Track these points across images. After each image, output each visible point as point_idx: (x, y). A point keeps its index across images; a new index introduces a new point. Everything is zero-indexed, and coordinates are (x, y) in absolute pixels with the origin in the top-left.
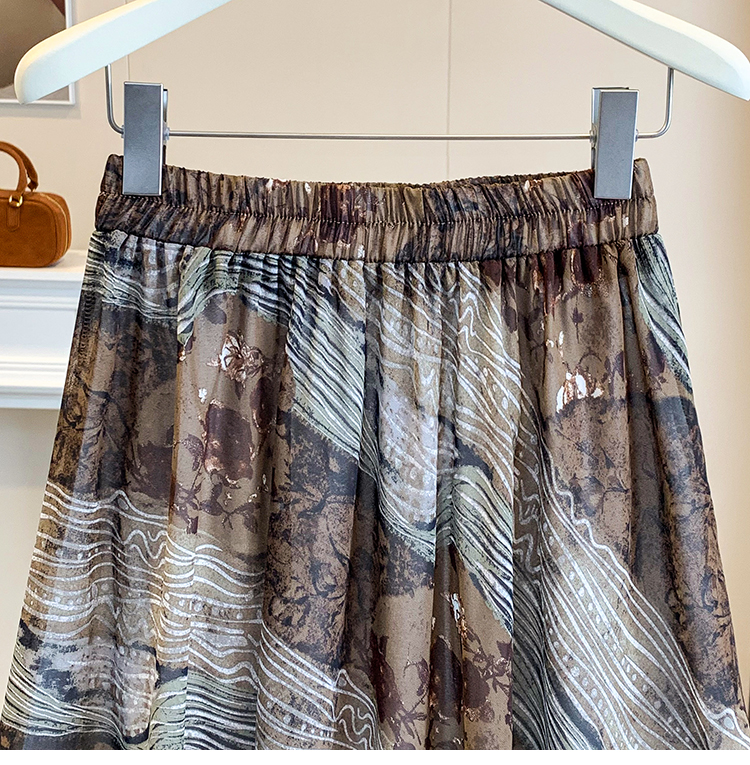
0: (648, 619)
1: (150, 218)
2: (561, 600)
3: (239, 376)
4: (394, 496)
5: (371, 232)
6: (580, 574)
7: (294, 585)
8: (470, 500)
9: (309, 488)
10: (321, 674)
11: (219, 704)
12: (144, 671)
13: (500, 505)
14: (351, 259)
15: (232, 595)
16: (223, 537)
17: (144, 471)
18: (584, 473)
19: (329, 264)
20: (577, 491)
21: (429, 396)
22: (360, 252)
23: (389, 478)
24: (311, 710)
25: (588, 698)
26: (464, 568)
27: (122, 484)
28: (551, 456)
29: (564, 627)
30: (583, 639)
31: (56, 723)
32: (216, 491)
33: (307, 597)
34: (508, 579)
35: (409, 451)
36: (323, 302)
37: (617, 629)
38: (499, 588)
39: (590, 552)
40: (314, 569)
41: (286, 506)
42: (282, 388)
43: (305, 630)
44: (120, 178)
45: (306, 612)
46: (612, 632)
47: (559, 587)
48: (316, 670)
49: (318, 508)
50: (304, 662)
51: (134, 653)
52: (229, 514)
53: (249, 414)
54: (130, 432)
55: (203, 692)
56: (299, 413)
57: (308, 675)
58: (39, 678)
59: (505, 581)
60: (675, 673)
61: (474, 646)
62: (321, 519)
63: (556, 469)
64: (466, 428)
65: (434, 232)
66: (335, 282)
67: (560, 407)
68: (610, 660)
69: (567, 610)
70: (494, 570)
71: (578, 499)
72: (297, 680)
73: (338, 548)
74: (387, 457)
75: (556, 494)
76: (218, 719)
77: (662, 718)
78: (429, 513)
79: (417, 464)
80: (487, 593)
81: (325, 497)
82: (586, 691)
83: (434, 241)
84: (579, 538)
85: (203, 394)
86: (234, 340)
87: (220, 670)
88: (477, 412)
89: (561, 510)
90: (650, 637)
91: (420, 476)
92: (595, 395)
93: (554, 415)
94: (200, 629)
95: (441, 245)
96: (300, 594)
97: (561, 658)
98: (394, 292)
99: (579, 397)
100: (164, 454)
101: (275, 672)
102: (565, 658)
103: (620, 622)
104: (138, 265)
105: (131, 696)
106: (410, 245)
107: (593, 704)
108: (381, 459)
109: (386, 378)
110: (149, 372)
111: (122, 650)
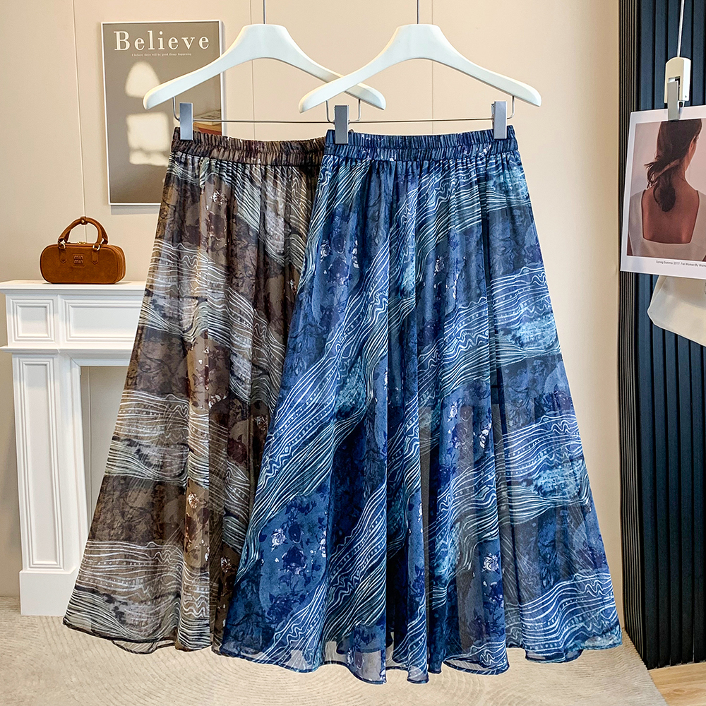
1: (189, 148)
3: (220, 204)
4: (271, 244)
5: (263, 155)
7: (239, 272)
8: (295, 245)
9: (243, 240)
10: (249, 305)
11: (217, 319)
12: (191, 305)
14: (256, 165)
15: (220, 279)
16: (215, 259)
17: (188, 234)
19: (249, 166)
21: (281, 211)
22: (259, 162)
23: (269, 238)
24: (247, 317)
26: (294, 268)
27: (181, 241)
31: (158, 324)
32: (213, 243)
33: (243, 277)
35: (276, 229)
36: (247, 179)
40: (246, 267)
41: (235, 246)
42: (234, 207)
43: (243, 288)
44: (179, 134)
45: (243, 282)
48: (248, 303)
49: (247, 247)
50: (244, 300)
51: (185, 299)
52: (218, 251)
53: (224, 216)
54: (183, 222)
55: (211, 314)
56: (239, 215)
57: (245, 304)
58: (153, 307)
62: (247, 251)
64: (293, 222)
65: (284, 155)
66: (251, 173)
72: (242, 306)
73: (253, 262)
74: (268, 231)
76: (217, 324)
78: (282, 250)
79: (278, 233)
81: (248, 243)
83: (284, 158)
85: (208, 207)
86: (217, 192)
87: (217, 306)
88: (297, 217)
91: (279, 237)
95: (287, 160)
96: (241, 276)
98: (270, 176)
100: (195, 228)
101: (234, 302)
104: (186, 164)
105: (185, 315)
106: (276, 159)
108: (266, 232)
109: (268, 206)
110: (190, 199)
111: (181, 300)
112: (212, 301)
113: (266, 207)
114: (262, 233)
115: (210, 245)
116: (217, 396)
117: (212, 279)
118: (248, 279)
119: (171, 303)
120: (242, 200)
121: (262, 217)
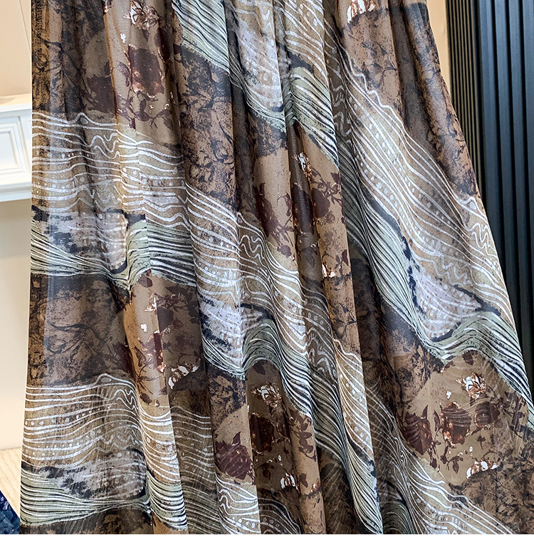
0: (417, 153)
2: (365, 143)
3: (145, 26)
4: (256, 93)
6: (375, 125)
7: (201, 156)
8: (302, 89)
9: (202, 92)
10: (227, 211)
11: (167, 241)
12: (117, 226)
13: (322, 88)
15: (164, 171)
16: (152, 135)
17: (94, 95)
18: (369, 62)
20: (366, 73)
21: (268, 27)
23: (251, 82)
24: (225, 233)
25: (389, 201)
26: (305, 132)
27: (82, 108)
28: (347, 53)
29: (369, 159)
30: (382, 165)
31: (67, 267)
32: (143, 105)
33: (211, 163)
34: (333, 133)
35: (261, 63)
37: (401, 158)
38: (328, 140)
39: (379, 110)
40: (214, 144)
41: (188, 106)
42: (174, 31)
43: (214, 182)
45: (212, 172)
46: (398, 160)
47: (363, 135)
48: (224, 208)
49: (210, 105)
50: (216, 204)
51: (109, 216)
52: (154, 119)
53: (155, 50)
54: (80, 71)
55: (156, 235)
56: (188, 45)
57: (220, 212)
58: (51, 239)
59: (331, 135)
60: (437, 183)
61: (317, 179)
62: (212, 112)
63: (352, 61)
64: (293, 44)
67: (350, 19)
68: (398, 178)
69: (370, 148)
70: (324, 129)
71: (368, 78)
72: (213, 215)
73: (226, 131)
74: (248, 69)
75: (354, 77)
76: (168, 251)
77: (433, 213)
78: (279, 101)
79: (267, 71)
80: (321, 145)
81: (213, 98)
82: (387, 197)
84: (372, 102)
85: (123, 37)
86: (137, 4)
87: (164, 219)
88: (299, 33)
89: (359, 86)
90: (420, 164)
91: (270, 78)
92: (370, 10)
93: (346, 25)
94: (147, 196)
96: (207, 161)
97: (369, 179)
99: (361, 13)
100: (105, 81)
101: (199, 211)
102: (372, 179)
103: (402, 154)
105: (112, 243)
107: (392, 205)
108: (244, 72)
109: (240, 20)
110: (86, 27)
111: (101, 216)
112: (156, 212)
113: (237, 22)
114: (238, 73)
115: (137, 109)
116: (181, 368)
117: (149, 171)
118: (220, 165)
119: (81, 224)
120: (188, 13)
121: (232, 42)
